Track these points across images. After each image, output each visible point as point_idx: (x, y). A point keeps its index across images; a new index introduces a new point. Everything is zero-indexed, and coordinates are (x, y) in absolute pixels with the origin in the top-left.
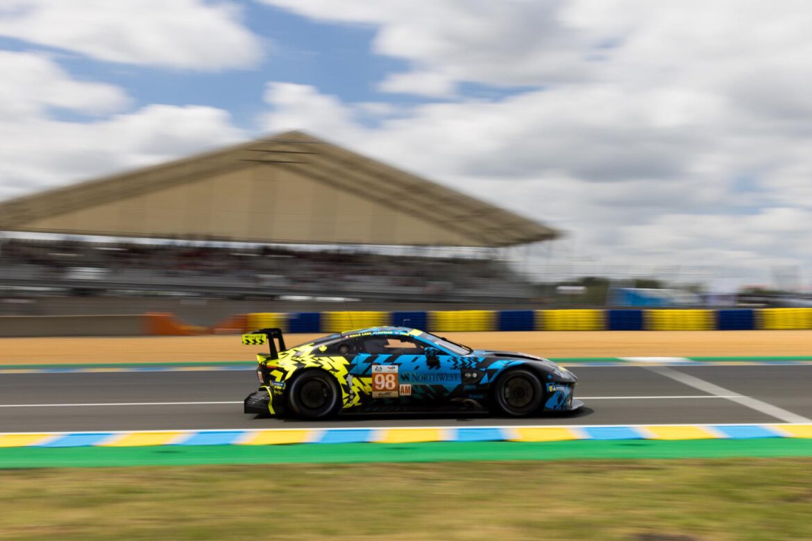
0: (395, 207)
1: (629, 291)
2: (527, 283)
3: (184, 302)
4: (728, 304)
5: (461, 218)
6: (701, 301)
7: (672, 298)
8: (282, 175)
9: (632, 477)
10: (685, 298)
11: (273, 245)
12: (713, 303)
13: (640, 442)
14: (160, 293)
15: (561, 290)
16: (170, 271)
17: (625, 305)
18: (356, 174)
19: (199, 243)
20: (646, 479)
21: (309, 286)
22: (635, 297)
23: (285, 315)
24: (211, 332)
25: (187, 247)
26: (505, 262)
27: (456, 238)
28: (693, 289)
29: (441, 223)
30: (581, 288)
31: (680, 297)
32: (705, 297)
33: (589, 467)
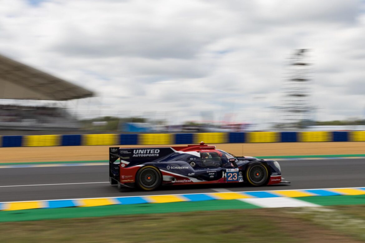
1: (130, 124)
6: (165, 129)
7: (151, 128)
9: (147, 224)
10: (158, 127)
13: (147, 205)
15: (93, 124)
17: (127, 131)
20: (154, 224)
22: (133, 127)
26: (65, 109)
27: (38, 95)
29: (31, 87)
30: (104, 122)
31: (155, 127)
33: (123, 219)
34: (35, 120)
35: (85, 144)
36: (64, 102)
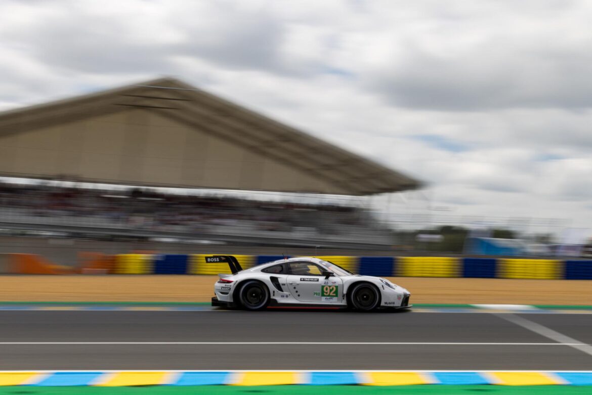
0: (264, 154)
1: (486, 240)
2: (390, 230)
3: (52, 242)
4: (574, 255)
5: (328, 167)
6: (550, 251)
7: (523, 248)
8: (155, 120)
10: (537, 248)
11: (143, 188)
12: (561, 252)
14: (29, 232)
15: (420, 238)
16: (39, 211)
17: (480, 254)
18: (227, 121)
19: (68, 184)
21: (178, 229)
22: (489, 246)
23: (153, 257)
24: (77, 272)
25: (58, 188)
26: (368, 210)
27: (321, 185)
28: (543, 239)
29: (309, 171)
30: (438, 237)
31: (531, 248)
32: (555, 248)
34: (313, 229)
35: (401, 274)
36: (365, 198)
